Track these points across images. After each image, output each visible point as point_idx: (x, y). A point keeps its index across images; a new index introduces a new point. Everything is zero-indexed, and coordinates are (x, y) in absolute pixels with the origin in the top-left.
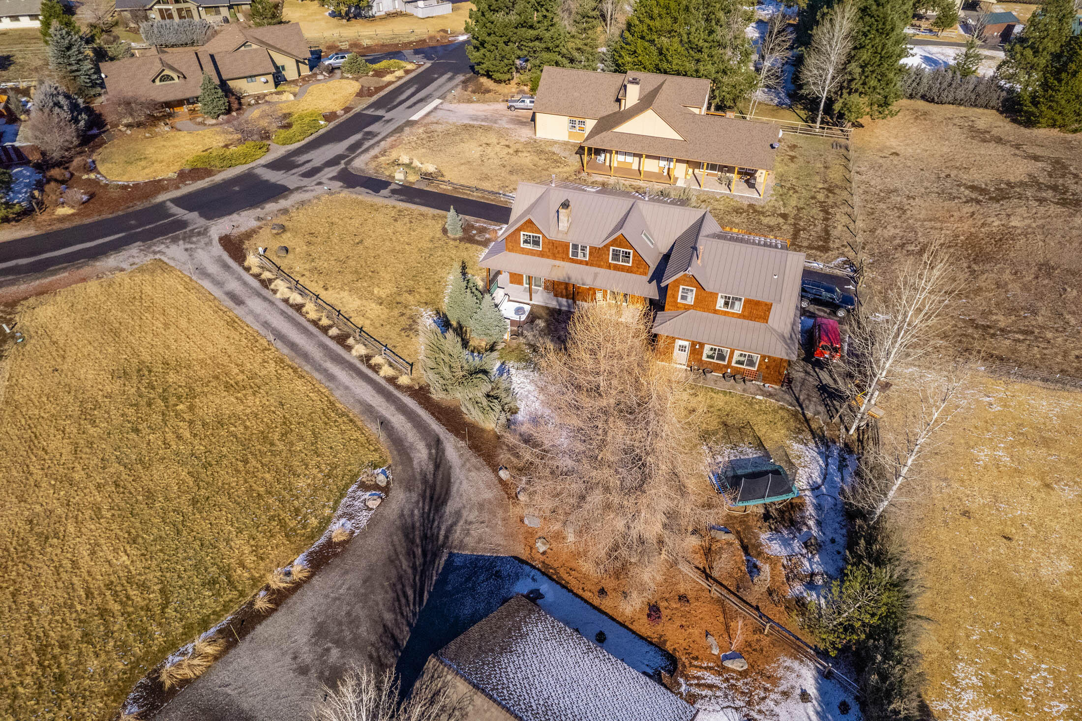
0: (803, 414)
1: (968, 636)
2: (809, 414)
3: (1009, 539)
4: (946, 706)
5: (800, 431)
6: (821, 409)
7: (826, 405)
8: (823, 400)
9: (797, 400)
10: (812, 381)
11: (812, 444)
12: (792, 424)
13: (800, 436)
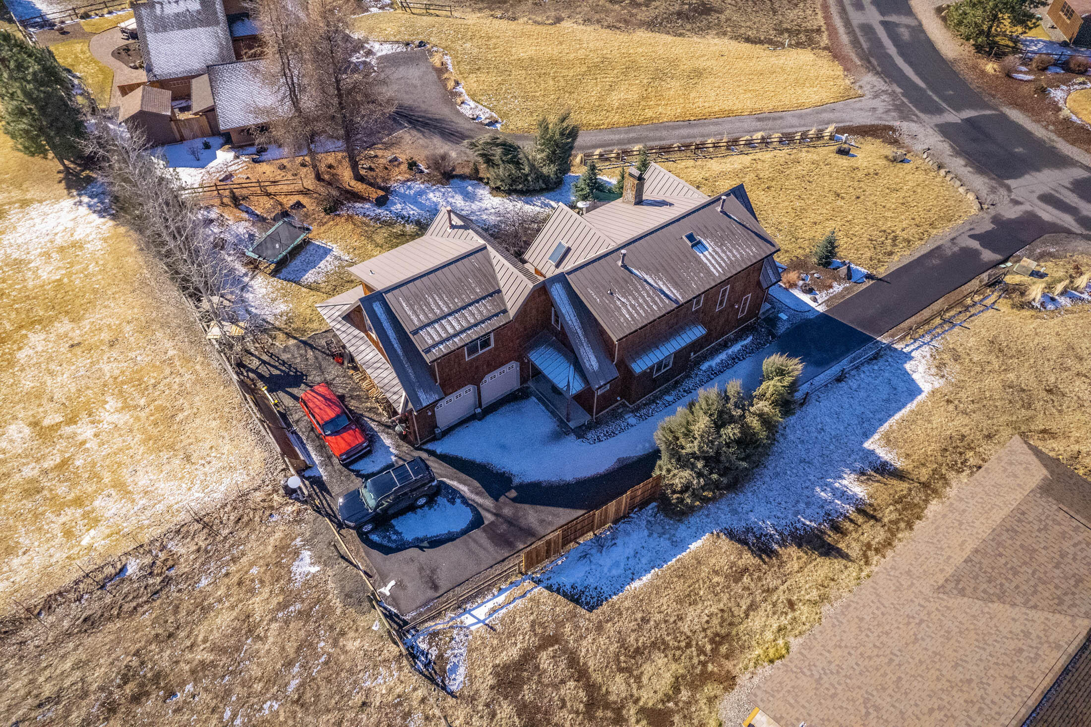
0: (295, 338)
1: (97, 263)
2: (292, 342)
3: (72, 346)
4: (104, 227)
5: (289, 321)
6: (285, 357)
7: (284, 363)
8: (290, 365)
9: (312, 347)
10: (314, 377)
11: (270, 319)
12: (298, 324)
13: (285, 318)
